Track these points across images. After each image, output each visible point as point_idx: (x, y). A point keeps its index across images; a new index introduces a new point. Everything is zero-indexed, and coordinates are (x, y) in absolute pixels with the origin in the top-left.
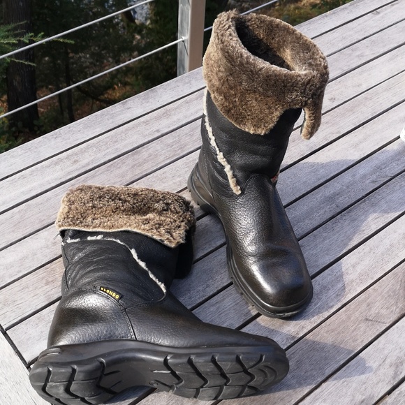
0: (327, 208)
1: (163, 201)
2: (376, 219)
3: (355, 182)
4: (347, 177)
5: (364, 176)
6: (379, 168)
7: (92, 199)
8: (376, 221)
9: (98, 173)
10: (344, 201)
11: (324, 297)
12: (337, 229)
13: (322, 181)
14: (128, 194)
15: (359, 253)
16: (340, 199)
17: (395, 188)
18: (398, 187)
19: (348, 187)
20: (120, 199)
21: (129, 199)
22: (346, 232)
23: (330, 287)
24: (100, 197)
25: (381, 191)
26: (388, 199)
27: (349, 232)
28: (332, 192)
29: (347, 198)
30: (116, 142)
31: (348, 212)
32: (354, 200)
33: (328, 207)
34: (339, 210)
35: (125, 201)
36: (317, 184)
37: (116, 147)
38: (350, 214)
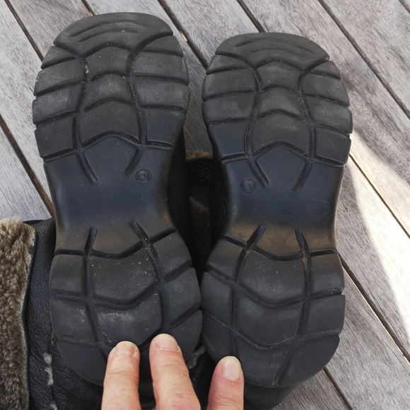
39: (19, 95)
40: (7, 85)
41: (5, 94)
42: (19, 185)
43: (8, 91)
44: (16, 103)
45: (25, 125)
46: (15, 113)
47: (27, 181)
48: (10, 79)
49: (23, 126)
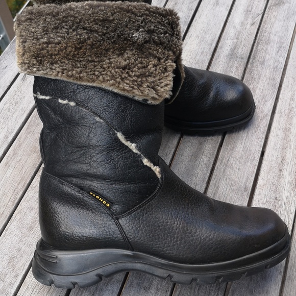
0: (236, 64)
1: (143, 27)
2: (278, 52)
3: (240, 32)
4: (230, 31)
5: (242, 24)
6: (248, 12)
7: (45, 31)
8: (279, 54)
9: (22, 140)
10: (244, 51)
11: (292, 138)
12: (256, 77)
13: (214, 45)
14: (94, 20)
15: (288, 86)
16: (240, 51)
17: (272, 20)
18: (273, 20)
19: (237, 39)
20: (84, 29)
21: (96, 27)
22: (265, 76)
23: (289, 126)
24: (56, 28)
25: (264, 29)
26: (273, 32)
27: (267, 74)
28: (229, 49)
29: (244, 48)
30: (17, 103)
31: (254, 59)
32: (251, 46)
33: (236, 62)
34: (246, 61)
35: (91, 31)
36: (212, 50)
37: (21, 108)
38: (256, 59)
39: (290, 117)
40: (289, 109)
41: (284, 112)
42: (254, 149)
43: (287, 112)
44: (286, 119)
45: (281, 130)
46: (281, 122)
47: (259, 151)
48: (293, 108)
49: (279, 129)
